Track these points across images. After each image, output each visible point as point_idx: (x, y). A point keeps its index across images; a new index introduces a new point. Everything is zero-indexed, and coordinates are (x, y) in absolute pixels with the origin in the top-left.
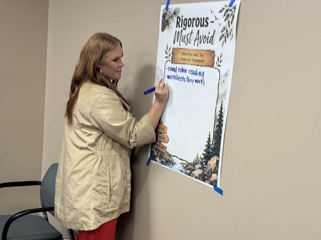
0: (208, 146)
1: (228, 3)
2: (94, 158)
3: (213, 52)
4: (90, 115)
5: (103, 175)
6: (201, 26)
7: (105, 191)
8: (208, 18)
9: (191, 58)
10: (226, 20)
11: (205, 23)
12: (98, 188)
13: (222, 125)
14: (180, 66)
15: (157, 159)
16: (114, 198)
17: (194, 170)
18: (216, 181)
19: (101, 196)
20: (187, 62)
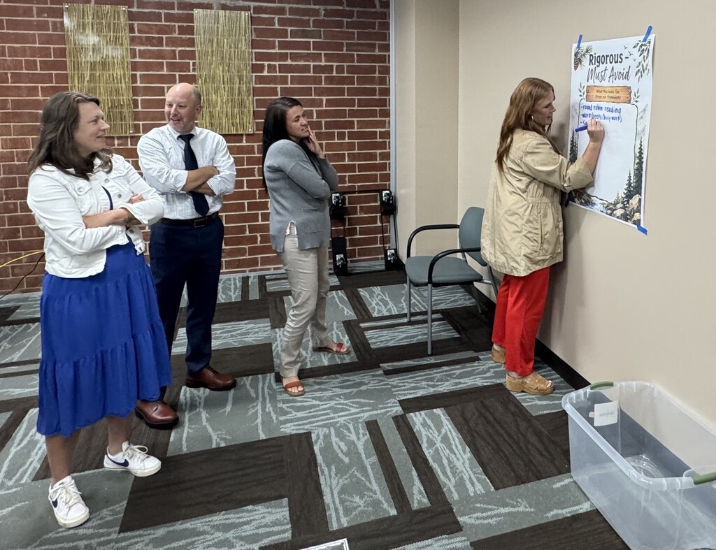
0: (629, 184)
1: (642, 38)
2: (524, 205)
3: (630, 88)
4: (521, 161)
5: (535, 222)
6: (615, 62)
7: (536, 239)
8: (621, 54)
9: (606, 95)
10: (641, 55)
11: (619, 59)
12: (529, 235)
13: (642, 162)
14: (595, 104)
15: (576, 200)
16: (545, 246)
17: (615, 210)
18: (639, 220)
19: (531, 244)
20: (602, 99)
